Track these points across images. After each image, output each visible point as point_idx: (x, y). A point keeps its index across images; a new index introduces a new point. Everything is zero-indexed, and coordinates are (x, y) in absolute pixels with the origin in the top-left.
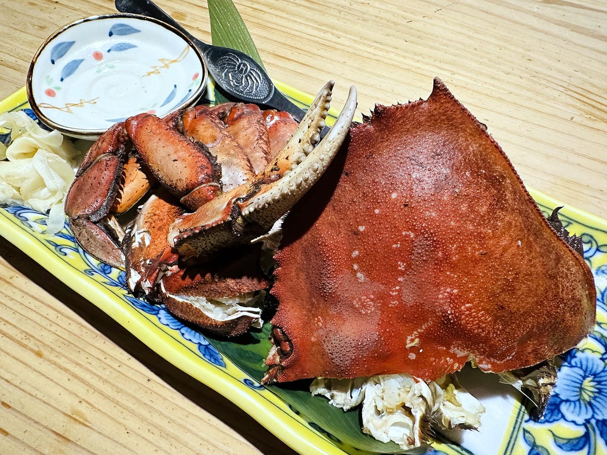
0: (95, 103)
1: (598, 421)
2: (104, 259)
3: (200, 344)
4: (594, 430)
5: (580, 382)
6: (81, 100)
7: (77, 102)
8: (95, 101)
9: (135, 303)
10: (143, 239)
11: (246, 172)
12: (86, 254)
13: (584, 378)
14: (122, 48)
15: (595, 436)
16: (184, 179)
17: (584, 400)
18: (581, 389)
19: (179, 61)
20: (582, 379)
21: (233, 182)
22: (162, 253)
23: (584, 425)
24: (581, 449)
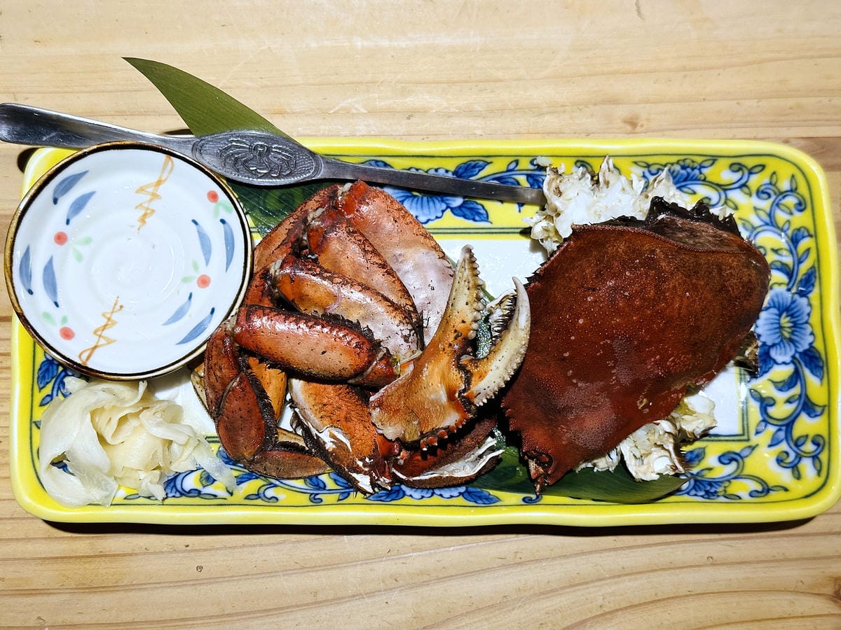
0: (121, 307)
1: (800, 353)
2: (306, 475)
3: (461, 494)
4: (799, 363)
5: (777, 321)
6: (103, 315)
7: (104, 321)
8: (119, 305)
9: (381, 499)
10: (333, 436)
11: (394, 314)
12: (283, 481)
13: (780, 315)
14: (79, 206)
15: (802, 368)
16: (348, 366)
17: (786, 338)
18: (781, 327)
19: (165, 180)
20: (777, 317)
21: (389, 334)
22: (376, 445)
23: (792, 362)
24: (795, 384)
